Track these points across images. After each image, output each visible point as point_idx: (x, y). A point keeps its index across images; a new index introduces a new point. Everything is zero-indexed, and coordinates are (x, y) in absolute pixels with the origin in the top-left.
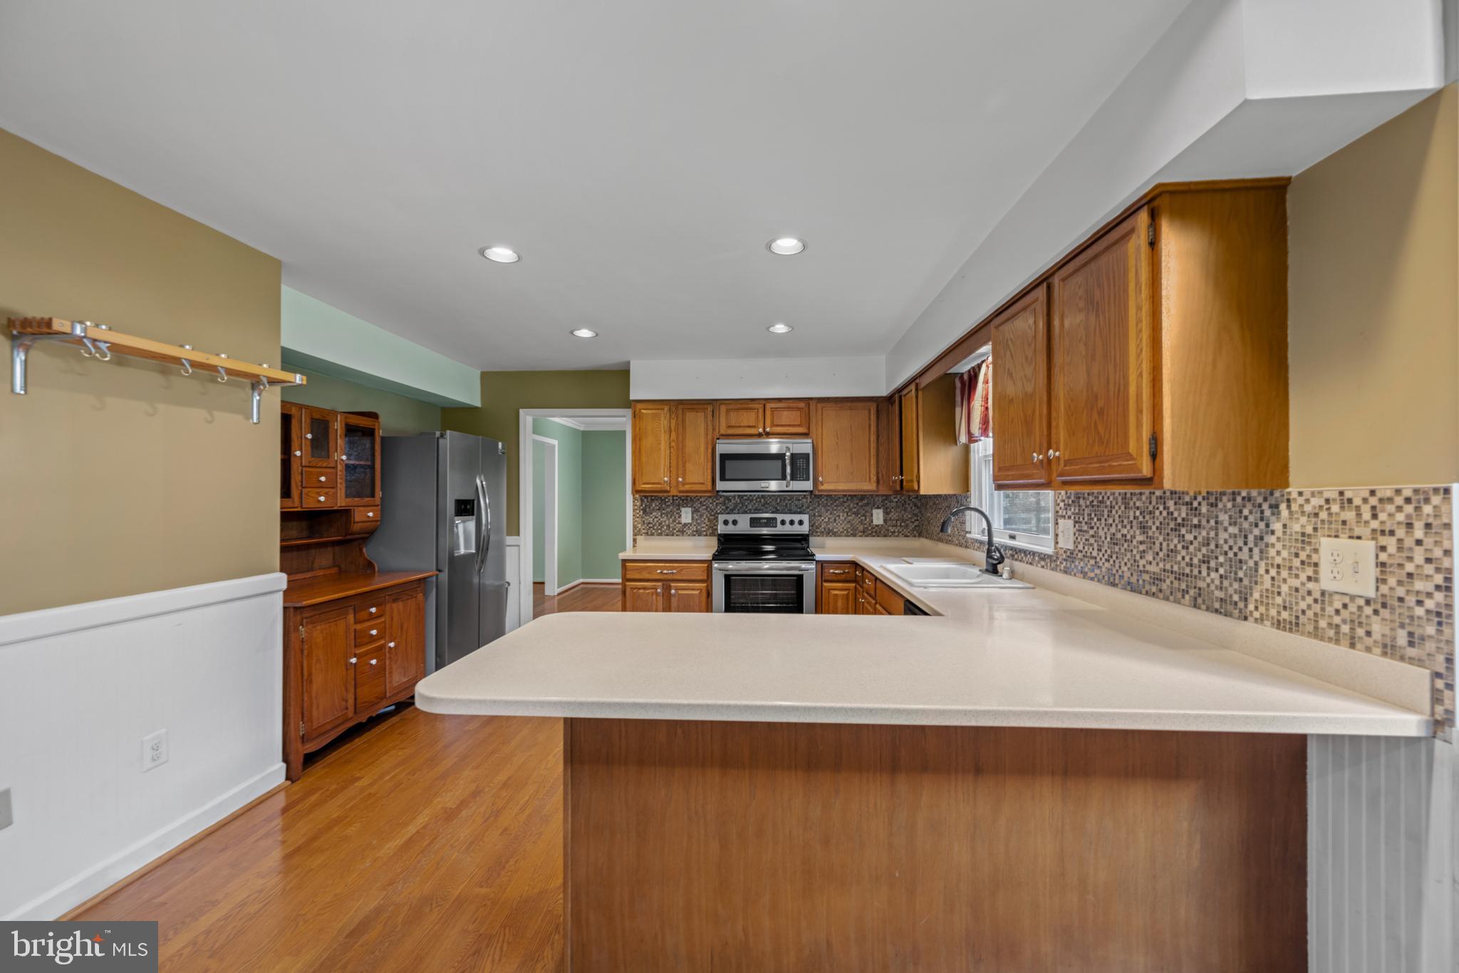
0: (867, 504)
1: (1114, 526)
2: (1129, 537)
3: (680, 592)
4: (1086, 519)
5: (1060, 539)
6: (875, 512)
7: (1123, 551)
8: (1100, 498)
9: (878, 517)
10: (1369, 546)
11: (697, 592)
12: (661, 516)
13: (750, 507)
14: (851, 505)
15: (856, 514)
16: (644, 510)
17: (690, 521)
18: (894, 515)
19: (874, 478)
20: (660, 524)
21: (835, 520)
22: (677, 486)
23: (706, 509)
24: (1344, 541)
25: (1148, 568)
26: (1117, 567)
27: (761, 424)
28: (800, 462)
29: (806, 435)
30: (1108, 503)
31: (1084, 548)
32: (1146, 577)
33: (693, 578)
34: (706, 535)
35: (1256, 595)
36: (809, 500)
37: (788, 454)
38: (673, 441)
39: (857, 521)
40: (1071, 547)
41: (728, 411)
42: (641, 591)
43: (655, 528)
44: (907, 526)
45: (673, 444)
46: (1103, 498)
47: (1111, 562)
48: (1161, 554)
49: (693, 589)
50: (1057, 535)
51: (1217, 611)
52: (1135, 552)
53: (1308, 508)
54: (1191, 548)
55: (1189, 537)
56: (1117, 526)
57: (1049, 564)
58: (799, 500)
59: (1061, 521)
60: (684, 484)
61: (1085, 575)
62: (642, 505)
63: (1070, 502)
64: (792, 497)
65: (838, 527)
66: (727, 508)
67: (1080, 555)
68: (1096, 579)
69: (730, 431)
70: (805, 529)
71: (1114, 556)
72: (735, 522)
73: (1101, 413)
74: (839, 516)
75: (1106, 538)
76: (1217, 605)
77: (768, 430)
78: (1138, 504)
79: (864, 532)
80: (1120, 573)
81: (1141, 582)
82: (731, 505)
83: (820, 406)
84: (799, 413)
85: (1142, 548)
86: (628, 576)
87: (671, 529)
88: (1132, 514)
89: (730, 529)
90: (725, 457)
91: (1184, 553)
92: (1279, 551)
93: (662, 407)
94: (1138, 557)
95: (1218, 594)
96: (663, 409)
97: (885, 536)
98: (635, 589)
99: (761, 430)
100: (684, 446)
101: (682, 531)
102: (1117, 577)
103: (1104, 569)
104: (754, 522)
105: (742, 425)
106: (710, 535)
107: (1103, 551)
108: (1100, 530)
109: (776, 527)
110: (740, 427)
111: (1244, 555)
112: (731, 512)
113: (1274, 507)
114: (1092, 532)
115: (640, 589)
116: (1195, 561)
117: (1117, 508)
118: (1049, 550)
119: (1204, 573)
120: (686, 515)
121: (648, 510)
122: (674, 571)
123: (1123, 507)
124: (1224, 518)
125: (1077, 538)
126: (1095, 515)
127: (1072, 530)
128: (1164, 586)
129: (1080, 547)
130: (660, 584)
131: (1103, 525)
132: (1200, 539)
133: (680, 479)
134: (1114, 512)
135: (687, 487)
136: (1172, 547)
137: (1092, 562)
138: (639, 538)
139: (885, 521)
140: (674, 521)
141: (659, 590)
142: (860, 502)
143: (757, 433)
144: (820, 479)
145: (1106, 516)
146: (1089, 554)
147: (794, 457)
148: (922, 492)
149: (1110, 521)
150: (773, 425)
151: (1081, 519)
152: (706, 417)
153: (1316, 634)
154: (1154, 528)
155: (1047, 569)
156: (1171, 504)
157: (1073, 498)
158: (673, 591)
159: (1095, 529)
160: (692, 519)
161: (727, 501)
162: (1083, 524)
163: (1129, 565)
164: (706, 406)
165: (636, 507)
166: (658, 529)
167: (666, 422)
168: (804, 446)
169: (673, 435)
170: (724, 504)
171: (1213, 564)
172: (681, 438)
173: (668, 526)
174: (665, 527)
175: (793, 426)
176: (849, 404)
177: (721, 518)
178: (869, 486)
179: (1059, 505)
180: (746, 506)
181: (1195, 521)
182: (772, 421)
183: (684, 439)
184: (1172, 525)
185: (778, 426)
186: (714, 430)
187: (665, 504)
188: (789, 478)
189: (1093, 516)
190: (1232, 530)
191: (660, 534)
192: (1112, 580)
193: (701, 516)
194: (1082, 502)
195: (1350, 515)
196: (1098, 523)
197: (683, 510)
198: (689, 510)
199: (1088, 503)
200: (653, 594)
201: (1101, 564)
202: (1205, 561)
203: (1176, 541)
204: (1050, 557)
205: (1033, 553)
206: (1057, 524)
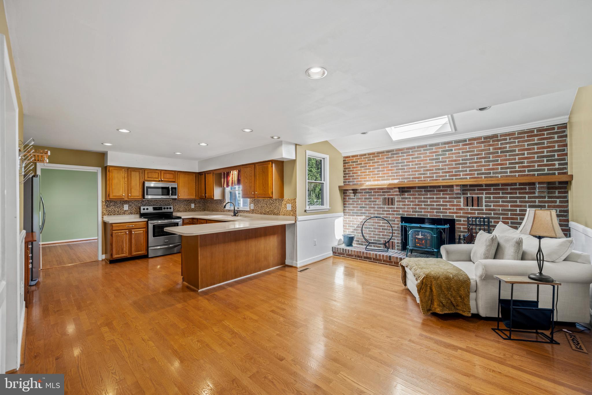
0: (190, 202)
3: (135, 232)
4: (256, 204)
5: (251, 207)
6: (192, 204)
7: (263, 208)
8: (259, 200)
9: (193, 206)
10: (291, 204)
11: (142, 232)
12: (115, 208)
13: (152, 204)
14: (185, 203)
15: (186, 205)
16: (107, 206)
17: (128, 209)
18: (197, 205)
19: (194, 195)
20: (114, 211)
21: (180, 207)
22: (128, 197)
23: (134, 205)
24: (289, 204)
25: (267, 210)
27: (160, 178)
28: (174, 190)
29: (174, 182)
32: (267, 212)
33: (141, 227)
34: (134, 214)
35: (281, 212)
36: (172, 201)
37: (170, 187)
38: (126, 181)
39: (187, 207)
40: (253, 208)
41: (148, 173)
42: (119, 234)
43: (112, 212)
44: (201, 208)
45: (126, 182)
47: (261, 210)
48: (269, 208)
49: (140, 231)
50: (250, 207)
52: (265, 208)
53: (286, 201)
54: (273, 207)
55: (273, 205)
56: (262, 204)
58: (169, 201)
59: (251, 204)
60: (131, 196)
61: (256, 213)
62: (106, 204)
63: (253, 201)
64: (166, 200)
65: (181, 209)
66: (143, 204)
67: (255, 210)
68: (258, 214)
69: (149, 179)
70: (172, 210)
72: (147, 209)
73: (265, 187)
74: (181, 206)
77: (162, 179)
79: (189, 210)
82: (144, 203)
83: (179, 173)
84: (172, 175)
86: (114, 229)
87: (119, 213)
88: (264, 202)
89: (146, 211)
90: (148, 188)
92: (283, 206)
93: (122, 169)
95: (276, 213)
96: (122, 170)
97: (195, 211)
98: (116, 233)
99: (160, 180)
100: (131, 183)
101: (124, 213)
102: (261, 212)
103: (259, 212)
104: (155, 209)
105: (153, 177)
106: (136, 214)
107: (259, 209)
108: (259, 205)
109: (162, 210)
110: (152, 178)
111: (279, 207)
112: (145, 206)
113: (282, 200)
114: (257, 206)
115: (119, 233)
117: (262, 201)
118: (249, 210)
119: (274, 210)
120: (126, 207)
121: (109, 206)
122: (133, 226)
124: (277, 202)
126: (258, 203)
127: (253, 206)
128: (269, 213)
129: (255, 208)
130: (127, 230)
133: (130, 195)
135: (132, 197)
137: (257, 211)
138: (104, 216)
139: (195, 207)
140: (120, 210)
141: (127, 233)
142: (189, 202)
143: (158, 180)
144: (179, 195)
145: (260, 203)
146: (257, 209)
147: (172, 188)
148: (215, 199)
150: (164, 178)
152: (139, 174)
153: (287, 215)
154: (268, 204)
155: (247, 213)
156: (270, 200)
158: (133, 232)
160: (129, 208)
161: (143, 202)
163: (264, 210)
164: (139, 170)
165: (103, 205)
166: (113, 213)
167: (123, 174)
168: (174, 185)
169: (126, 179)
170: (141, 203)
172: (129, 180)
173: (118, 212)
174: (117, 212)
175: (171, 179)
176: (188, 174)
177: (142, 208)
178: (193, 197)
179: (250, 201)
180: (150, 204)
182: (164, 177)
183: (131, 181)
184: (270, 204)
185: (165, 178)
186: (142, 178)
187: (117, 203)
188: (170, 195)
190: (278, 204)
191: (115, 215)
193: (132, 207)
195: (289, 201)
197: (125, 205)
198: (127, 205)
199: (256, 201)
200: (124, 234)
202: (275, 208)
204: (248, 211)
205: (244, 211)
206: (250, 205)
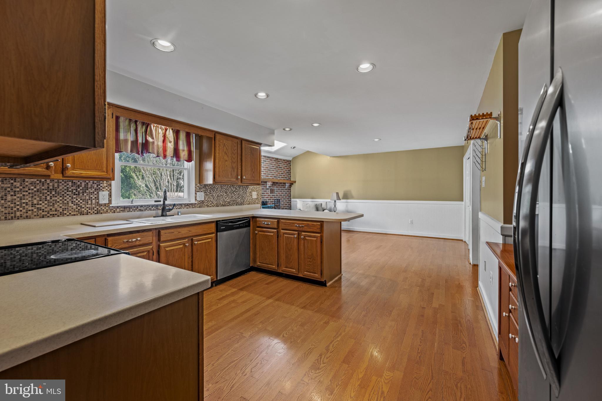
1: (218, 193)
2: (222, 195)
4: (209, 192)
7: (221, 198)
8: (214, 186)
10: (256, 192)
25: (227, 201)
26: (219, 202)
30: (216, 187)
31: (208, 199)
35: (245, 201)
40: (203, 199)
46: (215, 186)
47: (217, 201)
48: (230, 197)
50: (196, 197)
51: (240, 205)
52: (224, 198)
53: (251, 188)
54: (236, 195)
56: (219, 193)
57: (191, 207)
59: (198, 193)
61: (208, 206)
63: (202, 187)
67: (206, 201)
68: (212, 206)
71: (218, 200)
75: (216, 196)
76: (240, 204)
78: (225, 188)
80: (220, 203)
81: (225, 204)
85: (225, 197)
88: (223, 190)
91: (234, 196)
92: (248, 195)
94: (225, 199)
95: (240, 202)
102: (219, 204)
103: (215, 203)
107: (215, 199)
108: (214, 194)
111: (244, 195)
113: (247, 188)
116: (237, 197)
117: (219, 189)
118: (193, 202)
119: (238, 199)
123: (221, 189)
124: (241, 190)
125: (205, 197)
126: (212, 190)
127: (203, 195)
128: (231, 203)
131: (215, 193)
132: (237, 194)
134: (218, 190)
136: (232, 196)
137: (211, 202)
145: (216, 191)
146: (209, 200)
149: (217, 192)
151: (207, 192)
153: (251, 204)
154: (228, 193)
155: (190, 208)
156: (232, 188)
157: (203, 186)
159: (212, 194)
162: (208, 193)
163: (222, 201)
171: (239, 198)
179: (196, 188)
181: (237, 191)
184: (232, 192)
189: (211, 191)
190: (242, 192)
192: (217, 205)
194: (207, 187)
195: (255, 189)
196: (213, 193)
199: (209, 187)
201: (214, 202)
202: (238, 197)
203: (233, 194)
204: (192, 204)
205: (181, 205)
206: (196, 194)
